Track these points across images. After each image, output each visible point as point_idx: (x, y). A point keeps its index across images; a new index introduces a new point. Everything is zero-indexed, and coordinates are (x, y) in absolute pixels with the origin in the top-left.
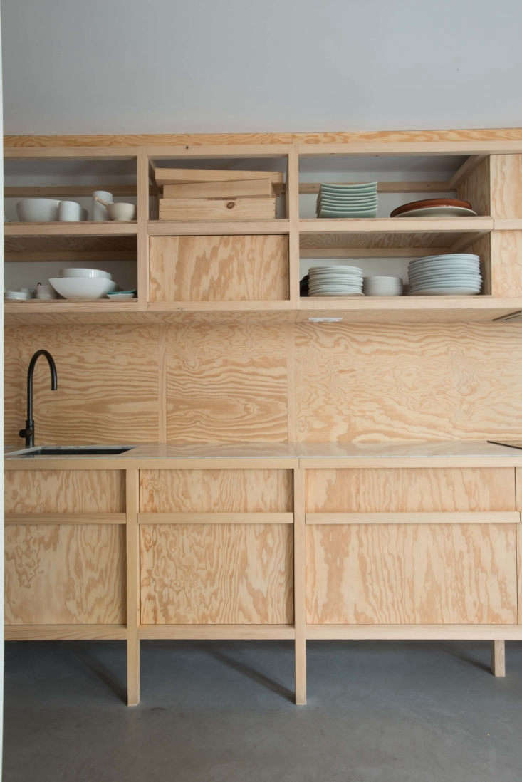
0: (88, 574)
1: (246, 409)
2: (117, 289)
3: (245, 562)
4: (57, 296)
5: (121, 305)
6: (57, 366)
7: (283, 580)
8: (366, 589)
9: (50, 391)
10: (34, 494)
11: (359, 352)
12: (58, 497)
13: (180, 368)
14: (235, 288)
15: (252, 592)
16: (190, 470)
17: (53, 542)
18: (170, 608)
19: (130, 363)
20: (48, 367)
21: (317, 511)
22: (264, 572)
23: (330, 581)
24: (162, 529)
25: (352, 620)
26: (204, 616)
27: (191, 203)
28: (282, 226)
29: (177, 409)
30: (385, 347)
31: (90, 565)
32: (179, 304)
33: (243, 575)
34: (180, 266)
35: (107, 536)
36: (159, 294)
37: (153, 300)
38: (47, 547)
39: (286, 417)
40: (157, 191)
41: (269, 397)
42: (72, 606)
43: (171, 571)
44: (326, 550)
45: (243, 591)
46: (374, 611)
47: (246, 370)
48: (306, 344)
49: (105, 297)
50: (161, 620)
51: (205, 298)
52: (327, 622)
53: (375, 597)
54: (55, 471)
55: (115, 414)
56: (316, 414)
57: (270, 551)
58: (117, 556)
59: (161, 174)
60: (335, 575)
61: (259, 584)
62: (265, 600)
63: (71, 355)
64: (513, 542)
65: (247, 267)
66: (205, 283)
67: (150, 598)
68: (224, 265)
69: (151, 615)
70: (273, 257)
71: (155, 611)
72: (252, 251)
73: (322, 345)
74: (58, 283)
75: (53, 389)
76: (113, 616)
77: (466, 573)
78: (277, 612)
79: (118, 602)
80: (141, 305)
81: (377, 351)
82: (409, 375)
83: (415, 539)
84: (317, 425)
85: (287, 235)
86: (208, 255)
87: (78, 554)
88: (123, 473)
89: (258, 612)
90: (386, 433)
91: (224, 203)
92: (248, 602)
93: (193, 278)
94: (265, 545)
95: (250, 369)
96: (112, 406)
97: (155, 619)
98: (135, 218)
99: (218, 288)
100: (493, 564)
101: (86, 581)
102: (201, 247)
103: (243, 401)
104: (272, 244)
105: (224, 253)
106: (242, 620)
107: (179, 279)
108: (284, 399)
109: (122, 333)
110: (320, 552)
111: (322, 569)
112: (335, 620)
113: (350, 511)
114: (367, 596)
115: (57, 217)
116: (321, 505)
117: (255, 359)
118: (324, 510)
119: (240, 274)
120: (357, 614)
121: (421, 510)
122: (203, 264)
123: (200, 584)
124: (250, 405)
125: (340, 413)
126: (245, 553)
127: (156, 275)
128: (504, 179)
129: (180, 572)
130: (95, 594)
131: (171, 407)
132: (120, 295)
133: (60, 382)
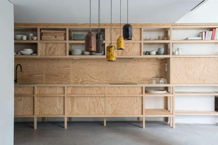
0: (27, 106)
1: (62, 76)
2: (34, 53)
3: (56, 103)
4: (22, 54)
5: (35, 56)
6: (22, 67)
7: (63, 107)
8: (78, 109)
9: (20, 72)
10: (17, 91)
11: (85, 65)
12: (22, 92)
13: (48, 68)
14: (56, 53)
15: (58, 109)
16: (46, 87)
17: (21, 100)
18: (42, 112)
19: (37, 67)
20: (20, 67)
21: (69, 94)
22: (60, 105)
23: (71, 107)
24: (41, 98)
25: (75, 114)
26: (49, 113)
27: (48, 37)
28: (65, 42)
29: (47, 76)
30: (90, 64)
31: (28, 104)
32: (46, 56)
33: (56, 106)
34: (46, 49)
35: (31, 99)
36: (42, 54)
37: (41, 55)
38: (20, 101)
39: (70, 78)
40: (41, 34)
41: (66, 74)
42: (24, 111)
43: (43, 105)
44: (71, 102)
45: (56, 109)
46: (79, 112)
47: (62, 68)
48: (74, 63)
49: (31, 54)
50: (41, 114)
51: (51, 55)
52: (71, 114)
53: (80, 110)
54: (21, 87)
55: (35, 77)
56: (76, 77)
57: (61, 102)
58: (33, 103)
59: (42, 31)
60: (73, 106)
61: (59, 107)
62: (60, 111)
63: (25, 65)
64: (104, 100)
65: (59, 49)
66: (51, 52)
67: (39, 110)
68: (54, 49)
69: (39, 113)
70: (64, 47)
71: (40, 112)
72: (60, 46)
73: (77, 63)
74: (22, 52)
75: (21, 72)
76: (32, 113)
77: (96, 106)
78: (62, 113)
79: (33, 111)
80: (38, 56)
81: (88, 65)
82: (95, 69)
83: (87, 99)
84: (76, 79)
85: (66, 43)
86: (51, 47)
87: (25, 102)
88: (34, 87)
89: (59, 113)
90: (90, 81)
91: (54, 37)
92: (57, 111)
93: (48, 51)
94: (60, 100)
95: (63, 68)
96: (33, 75)
97: (40, 114)
98: (37, 39)
99: (53, 53)
100: (101, 104)
101: (27, 107)
102: (50, 45)
103: (61, 75)
104: (64, 45)
105: (54, 46)
106: (56, 114)
107: (46, 51)
108: (69, 74)
109: (36, 60)
110: (70, 102)
111: (70, 105)
112: (73, 114)
113: (75, 94)
114: (78, 110)
115: (22, 39)
116: (70, 93)
117: (64, 66)
118: (71, 94)
119: (58, 50)
120: (76, 113)
121: (88, 94)
122: (50, 49)
123: (48, 107)
124: (62, 75)
125: (81, 77)
126: (56, 102)
127: (41, 50)
128: (108, 33)
129: (44, 105)
130: (28, 109)
131: (46, 76)
132: (34, 54)
133: (23, 70)
